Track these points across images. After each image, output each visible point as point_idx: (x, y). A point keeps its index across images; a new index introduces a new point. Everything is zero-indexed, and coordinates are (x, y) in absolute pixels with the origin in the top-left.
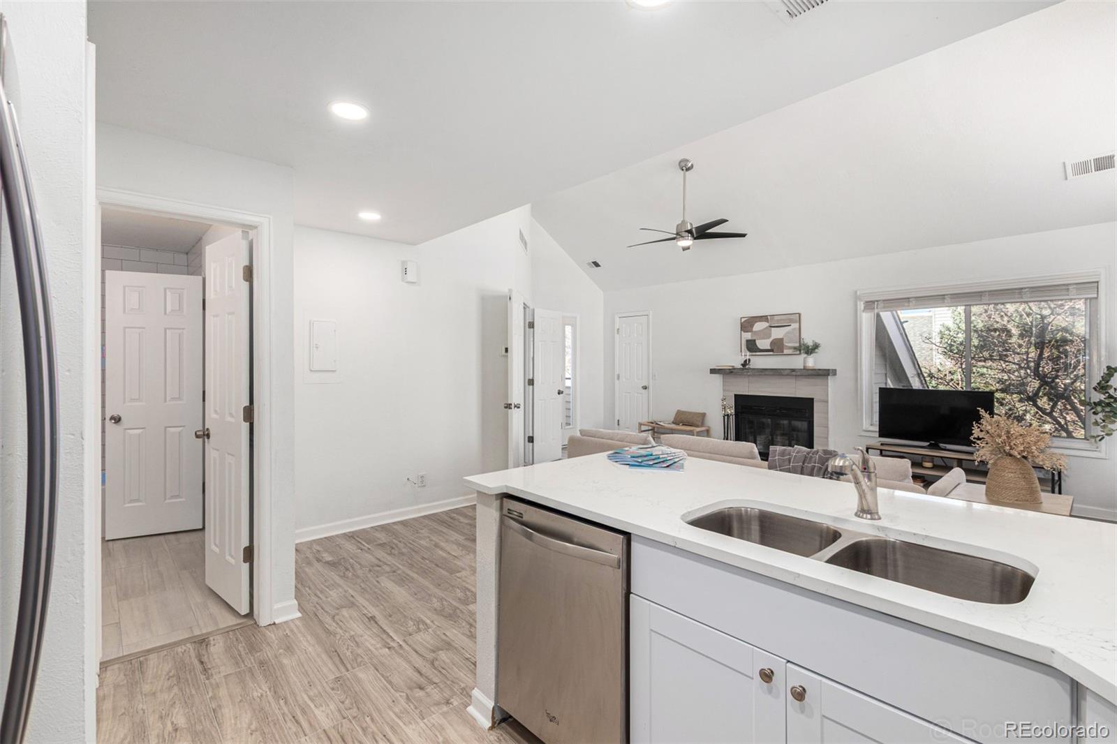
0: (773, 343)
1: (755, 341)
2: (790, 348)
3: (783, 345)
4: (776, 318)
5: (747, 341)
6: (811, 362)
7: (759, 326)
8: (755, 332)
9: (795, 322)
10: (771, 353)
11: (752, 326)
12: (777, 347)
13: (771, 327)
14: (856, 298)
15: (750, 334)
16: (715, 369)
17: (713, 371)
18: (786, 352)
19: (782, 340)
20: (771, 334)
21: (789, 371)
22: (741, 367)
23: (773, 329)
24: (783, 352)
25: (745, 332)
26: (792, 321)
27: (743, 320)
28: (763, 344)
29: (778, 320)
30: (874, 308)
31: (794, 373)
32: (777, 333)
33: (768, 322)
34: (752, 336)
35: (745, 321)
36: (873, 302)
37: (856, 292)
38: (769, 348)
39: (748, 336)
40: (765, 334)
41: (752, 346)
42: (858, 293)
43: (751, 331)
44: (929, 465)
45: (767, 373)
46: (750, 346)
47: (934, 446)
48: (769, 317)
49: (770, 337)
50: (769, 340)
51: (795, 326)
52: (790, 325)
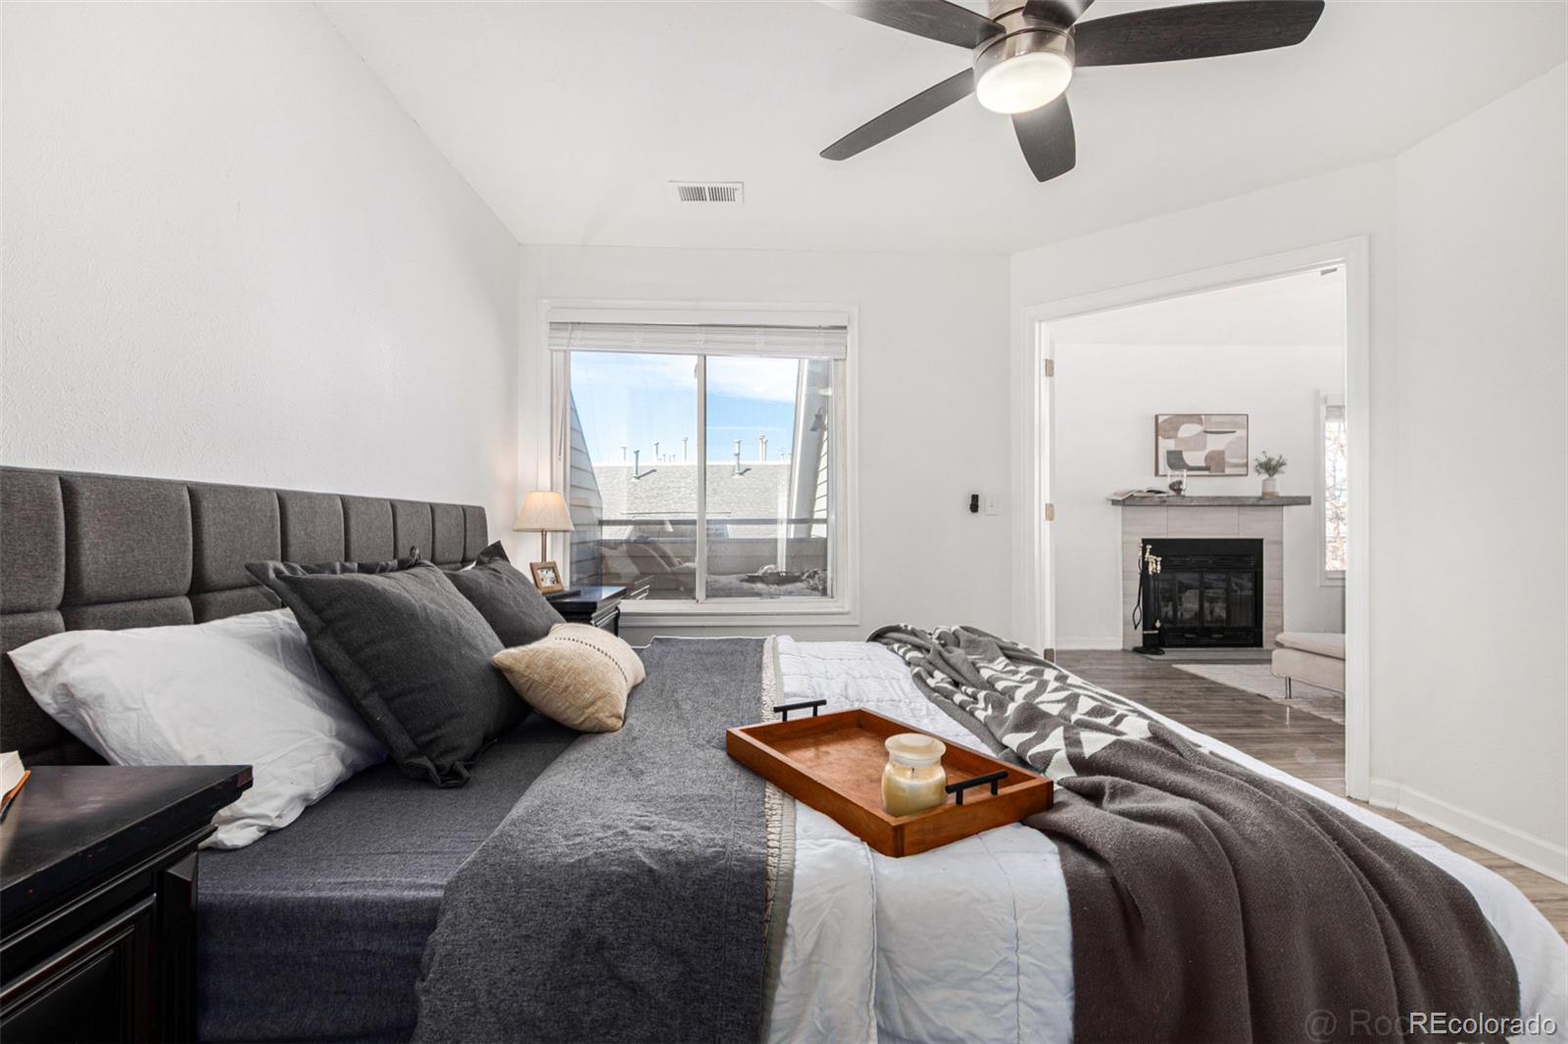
0: (1207, 458)
1: (1181, 452)
2: (1236, 466)
3: (1224, 459)
4: (1214, 419)
5: (1169, 453)
6: (1275, 486)
7: (1187, 430)
8: (1182, 439)
9: (1240, 426)
10: (1206, 473)
11: (1177, 429)
12: (1214, 465)
13: (1206, 432)
14: (1319, 400)
15: (1171, 441)
16: (1118, 499)
17: (1115, 502)
18: (1228, 471)
19: (1222, 453)
20: (1206, 443)
23: (1208, 435)
24: (1224, 471)
25: (1164, 438)
26: (1237, 425)
27: (1160, 419)
28: (1193, 458)
29: (1217, 423)
32: (1215, 443)
33: (1201, 425)
34: (1176, 446)
35: (1165, 421)
37: (1318, 392)
38: (1203, 464)
39: (1167, 445)
40: (1197, 443)
41: (1175, 461)
43: (1175, 437)
46: (1173, 461)
48: (1203, 417)
49: (1204, 448)
50: (1203, 454)
51: (1240, 433)
52: (1234, 432)
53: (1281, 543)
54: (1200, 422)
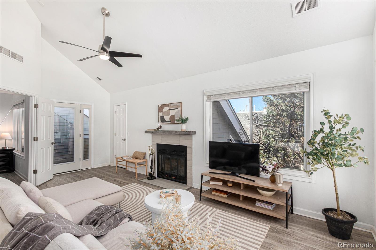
0: (170, 118)
1: (164, 116)
2: (177, 120)
3: (174, 118)
5: (161, 117)
6: (184, 127)
7: (166, 109)
8: (164, 112)
9: (180, 107)
10: (170, 123)
11: (163, 109)
12: (172, 120)
13: (170, 109)
14: (204, 94)
15: (162, 113)
16: (146, 131)
17: (146, 132)
18: (176, 122)
19: (174, 116)
20: (170, 113)
21: (174, 132)
22: (157, 130)
23: (171, 110)
24: (174, 122)
25: (160, 112)
26: (178, 106)
27: (160, 106)
28: (167, 118)
29: (172, 106)
30: (210, 100)
31: (176, 133)
32: (172, 113)
33: (169, 107)
35: (160, 107)
36: (210, 96)
37: (203, 91)
38: (169, 120)
39: (161, 114)
40: (168, 113)
41: (162, 119)
42: (204, 91)
44: (230, 185)
45: (166, 133)
47: (233, 174)
48: (169, 104)
49: (170, 114)
50: (169, 116)
51: (179, 109)
52: (177, 109)
53: (192, 148)
54: (168, 106)
